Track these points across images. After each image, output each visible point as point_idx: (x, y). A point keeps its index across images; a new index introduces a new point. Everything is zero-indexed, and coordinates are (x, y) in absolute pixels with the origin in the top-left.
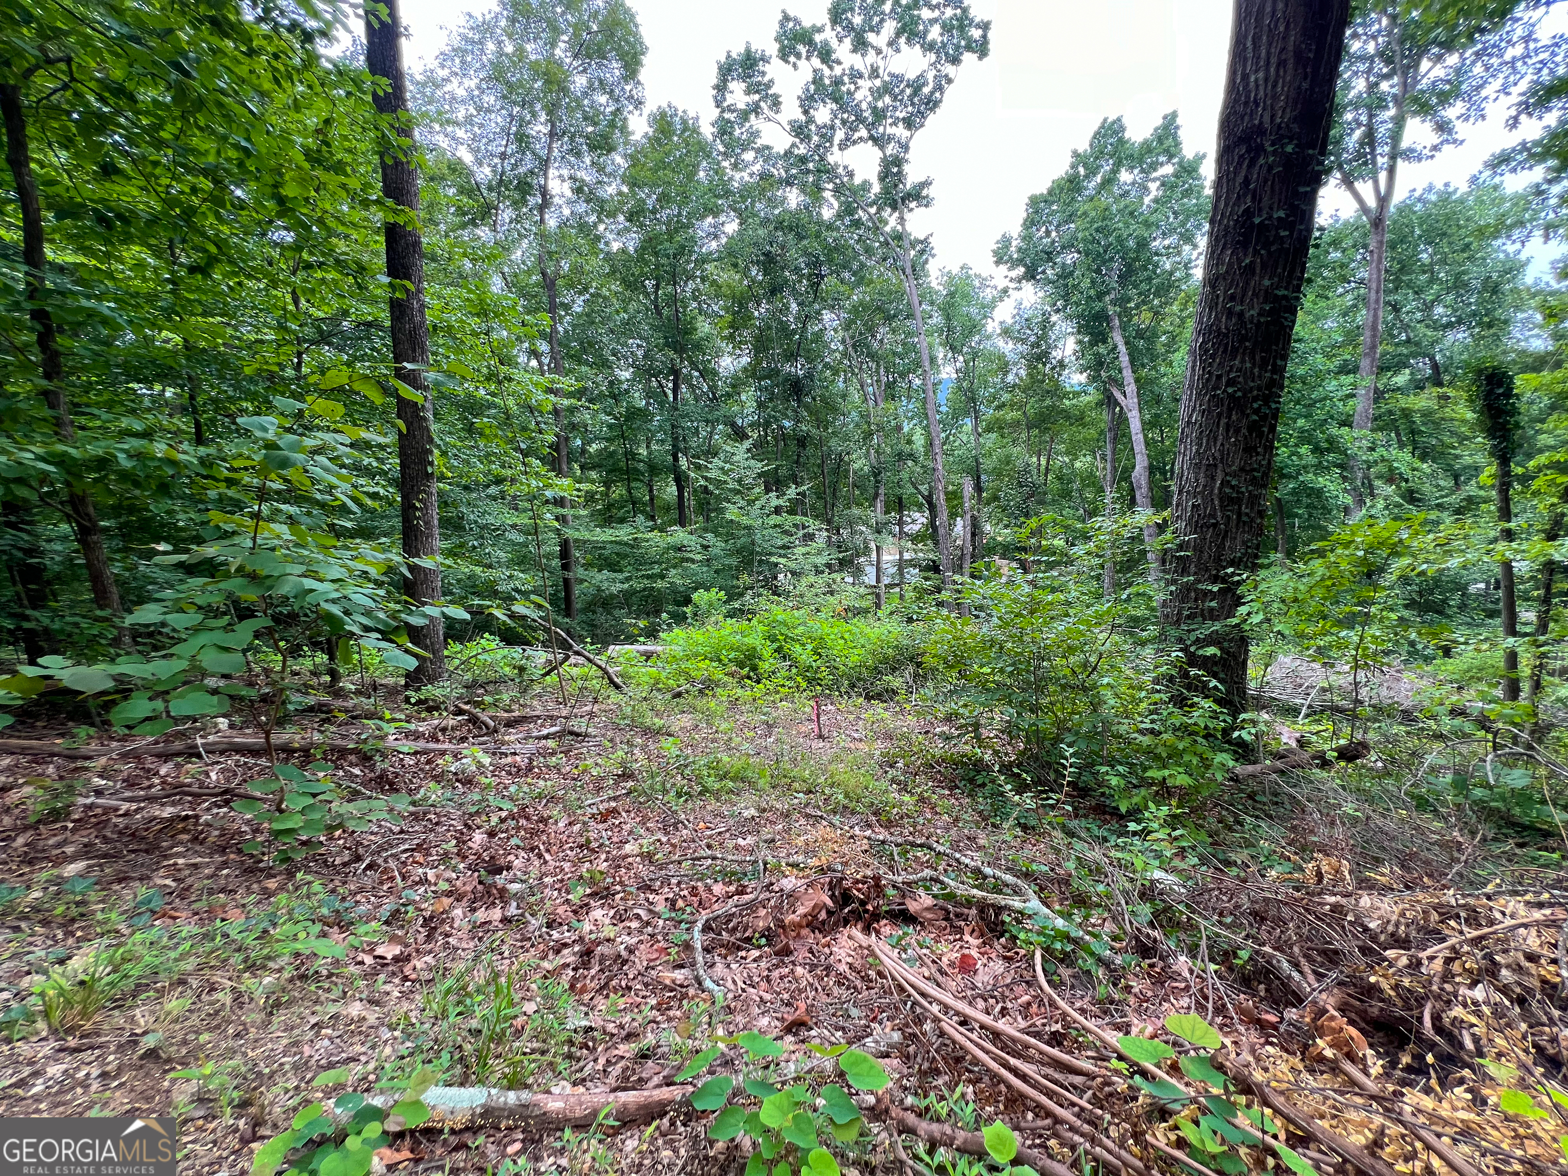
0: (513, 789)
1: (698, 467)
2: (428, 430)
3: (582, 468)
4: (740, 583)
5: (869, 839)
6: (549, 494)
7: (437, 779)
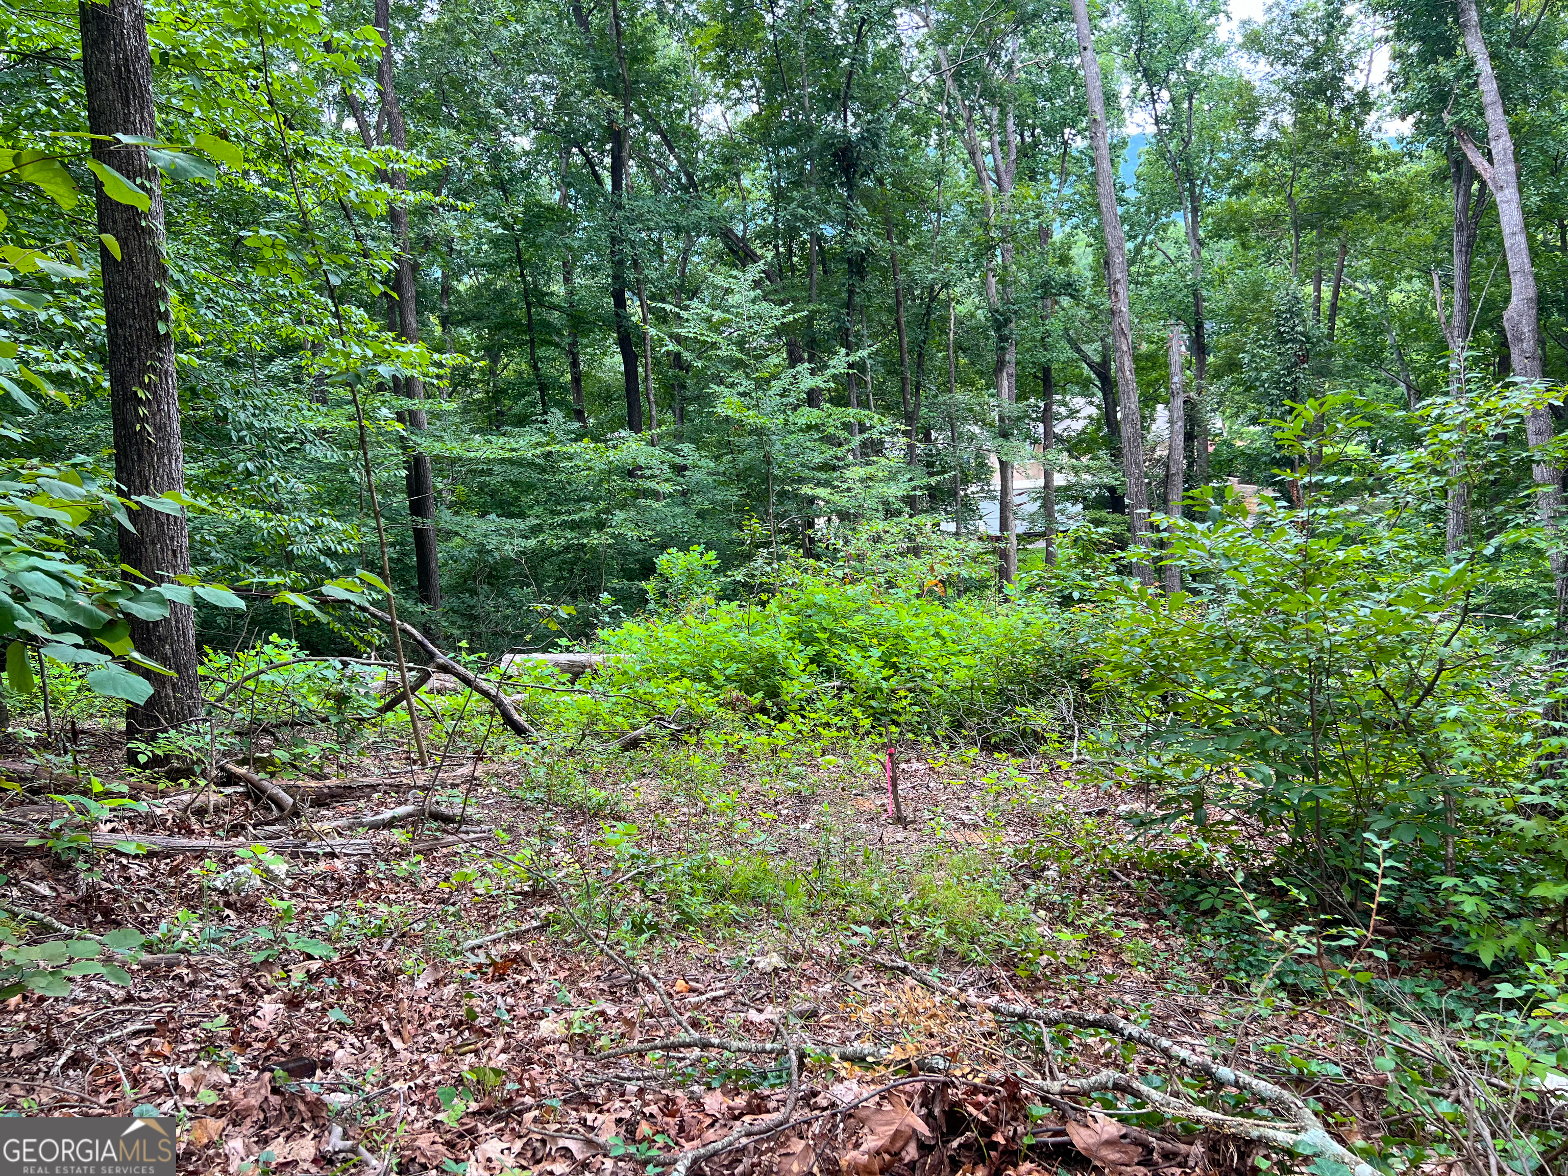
0: (330, 919)
1: (662, 318)
2: (157, 253)
3: (445, 322)
4: (745, 535)
5: (995, 1010)
6: (385, 370)
7: (191, 901)
